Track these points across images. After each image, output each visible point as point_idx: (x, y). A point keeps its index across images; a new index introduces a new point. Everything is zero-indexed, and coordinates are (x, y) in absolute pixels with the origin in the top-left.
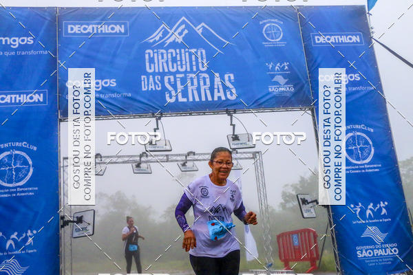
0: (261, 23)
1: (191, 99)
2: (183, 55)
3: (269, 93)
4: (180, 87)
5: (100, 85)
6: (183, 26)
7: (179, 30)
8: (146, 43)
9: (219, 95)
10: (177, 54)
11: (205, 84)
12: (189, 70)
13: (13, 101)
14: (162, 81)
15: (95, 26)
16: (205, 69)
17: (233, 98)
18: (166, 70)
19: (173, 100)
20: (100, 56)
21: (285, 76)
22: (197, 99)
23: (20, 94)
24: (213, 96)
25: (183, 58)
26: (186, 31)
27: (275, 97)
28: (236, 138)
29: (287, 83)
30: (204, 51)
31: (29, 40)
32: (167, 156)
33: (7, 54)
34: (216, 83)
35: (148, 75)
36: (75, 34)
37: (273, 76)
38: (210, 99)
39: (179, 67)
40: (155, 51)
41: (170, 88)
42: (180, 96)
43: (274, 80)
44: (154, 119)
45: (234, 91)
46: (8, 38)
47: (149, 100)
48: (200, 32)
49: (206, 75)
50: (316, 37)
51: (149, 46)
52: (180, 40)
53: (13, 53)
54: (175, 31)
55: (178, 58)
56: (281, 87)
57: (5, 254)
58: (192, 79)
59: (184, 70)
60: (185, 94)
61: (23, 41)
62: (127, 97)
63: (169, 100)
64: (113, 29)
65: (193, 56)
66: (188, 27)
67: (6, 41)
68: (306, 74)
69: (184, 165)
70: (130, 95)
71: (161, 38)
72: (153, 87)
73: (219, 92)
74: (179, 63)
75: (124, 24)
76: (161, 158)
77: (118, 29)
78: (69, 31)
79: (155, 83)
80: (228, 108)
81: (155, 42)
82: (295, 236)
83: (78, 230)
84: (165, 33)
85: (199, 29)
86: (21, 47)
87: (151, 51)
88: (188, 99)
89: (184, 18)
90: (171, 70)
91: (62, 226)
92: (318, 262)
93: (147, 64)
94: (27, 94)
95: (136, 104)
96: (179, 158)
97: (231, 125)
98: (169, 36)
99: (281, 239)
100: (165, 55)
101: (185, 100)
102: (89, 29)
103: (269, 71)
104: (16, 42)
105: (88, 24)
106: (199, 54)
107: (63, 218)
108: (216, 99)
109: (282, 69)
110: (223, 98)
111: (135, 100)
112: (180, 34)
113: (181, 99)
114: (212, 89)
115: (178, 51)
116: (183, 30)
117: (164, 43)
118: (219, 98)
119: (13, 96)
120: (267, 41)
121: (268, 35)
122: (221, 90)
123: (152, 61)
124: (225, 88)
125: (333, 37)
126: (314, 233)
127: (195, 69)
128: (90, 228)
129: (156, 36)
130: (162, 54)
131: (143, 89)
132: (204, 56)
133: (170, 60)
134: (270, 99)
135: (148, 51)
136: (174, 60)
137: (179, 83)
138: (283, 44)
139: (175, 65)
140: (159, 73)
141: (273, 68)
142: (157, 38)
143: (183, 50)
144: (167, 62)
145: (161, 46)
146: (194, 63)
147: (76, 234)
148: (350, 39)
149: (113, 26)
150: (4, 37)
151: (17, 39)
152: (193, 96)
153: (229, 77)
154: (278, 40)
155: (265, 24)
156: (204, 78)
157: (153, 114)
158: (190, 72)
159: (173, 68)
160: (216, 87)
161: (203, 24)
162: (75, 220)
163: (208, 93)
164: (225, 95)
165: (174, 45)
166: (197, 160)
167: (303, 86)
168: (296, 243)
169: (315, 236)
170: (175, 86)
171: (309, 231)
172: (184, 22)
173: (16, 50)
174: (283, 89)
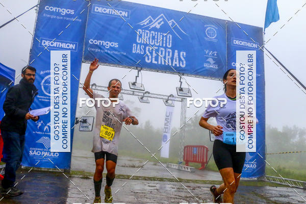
0: (205, 26)
1: (159, 63)
2: (159, 36)
3: (204, 67)
4: (154, 55)
5: (109, 45)
6: (161, 19)
7: (159, 21)
8: (139, 25)
9: (176, 63)
10: (155, 35)
11: (169, 55)
12: (161, 45)
13: (58, 46)
14: (145, 49)
15: (111, 10)
16: (170, 46)
17: (184, 66)
18: (148, 43)
19: (149, 61)
20: (111, 28)
21: (214, 59)
22: (163, 63)
23: (62, 42)
24: (172, 63)
25: (159, 38)
26: (163, 23)
27: (207, 70)
28: (181, 89)
29: (214, 64)
30: (171, 36)
31: (72, 12)
32: (134, 91)
33: (58, 18)
34: (175, 56)
35: (137, 44)
36: (98, 12)
37: (207, 58)
38: (170, 64)
39: (156, 43)
40: (143, 30)
41: (149, 54)
42: (154, 59)
43: (207, 60)
44: (137, 70)
45: (184, 62)
46: (60, 9)
47: (135, 59)
48: (170, 24)
49: (170, 50)
50: (234, 40)
51: (140, 27)
52: (158, 26)
53: (62, 18)
54: (156, 21)
55: (156, 38)
56: (211, 65)
57: (43, 133)
58: (162, 51)
59: (158, 44)
60: (157, 59)
61: (68, 11)
62: (123, 55)
63: (146, 60)
64: (121, 13)
65: (165, 38)
66: (164, 20)
67: (59, 10)
68: (225, 60)
69: (142, 98)
70: (125, 54)
71: (148, 24)
72: (139, 51)
73: (176, 61)
74: (156, 40)
75: (127, 11)
76: (130, 92)
77: (124, 14)
78: (96, 10)
79: (141, 50)
80: (180, 71)
81: (144, 25)
82: (195, 149)
83: (83, 127)
84: (151, 21)
85: (170, 23)
86: (67, 15)
87: (141, 30)
88: (158, 63)
89: (162, 14)
90: (151, 43)
91: (76, 124)
92: (206, 164)
93: (138, 38)
94: (66, 43)
95: (128, 60)
96: (140, 94)
97: (180, 81)
98: (152, 23)
99: (186, 149)
100: (149, 34)
101: (156, 62)
102: (107, 11)
103: (205, 54)
104: (64, 11)
105: (107, 8)
106: (168, 37)
107: (77, 119)
108: (174, 65)
109: (213, 55)
110: (178, 65)
111: (128, 58)
112: (159, 23)
113: (154, 62)
114: (172, 59)
115: (156, 33)
116: (161, 21)
117: (149, 27)
118: (176, 65)
119: (58, 43)
120: (207, 37)
121: (208, 33)
122: (177, 60)
123: (140, 36)
124: (180, 60)
125: (243, 42)
126: (207, 149)
127: (164, 45)
128: (90, 127)
129: (145, 22)
130: (147, 33)
131: (133, 52)
132: (171, 39)
133: (151, 37)
134: (204, 70)
135: (139, 30)
136: (153, 38)
137: (154, 52)
138: (216, 41)
139: (153, 41)
140: (144, 44)
141: (208, 53)
142: (146, 23)
143: (159, 33)
144: (149, 38)
145: (147, 28)
146: (164, 42)
147: (81, 129)
148: (252, 45)
149: (121, 12)
150: (58, 7)
151: (65, 10)
152: (161, 61)
153: (183, 54)
154: (213, 38)
155: (208, 27)
156: (169, 52)
157: (137, 67)
158: (161, 47)
159: (152, 42)
160: (175, 58)
161: (173, 20)
162: (82, 121)
163: (170, 60)
164: (179, 64)
165: (155, 29)
166: (150, 97)
167: (223, 67)
168: (195, 152)
169: (207, 151)
170: (151, 53)
171: (204, 147)
172: (162, 17)
173: (63, 16)
174: (212, 66)
